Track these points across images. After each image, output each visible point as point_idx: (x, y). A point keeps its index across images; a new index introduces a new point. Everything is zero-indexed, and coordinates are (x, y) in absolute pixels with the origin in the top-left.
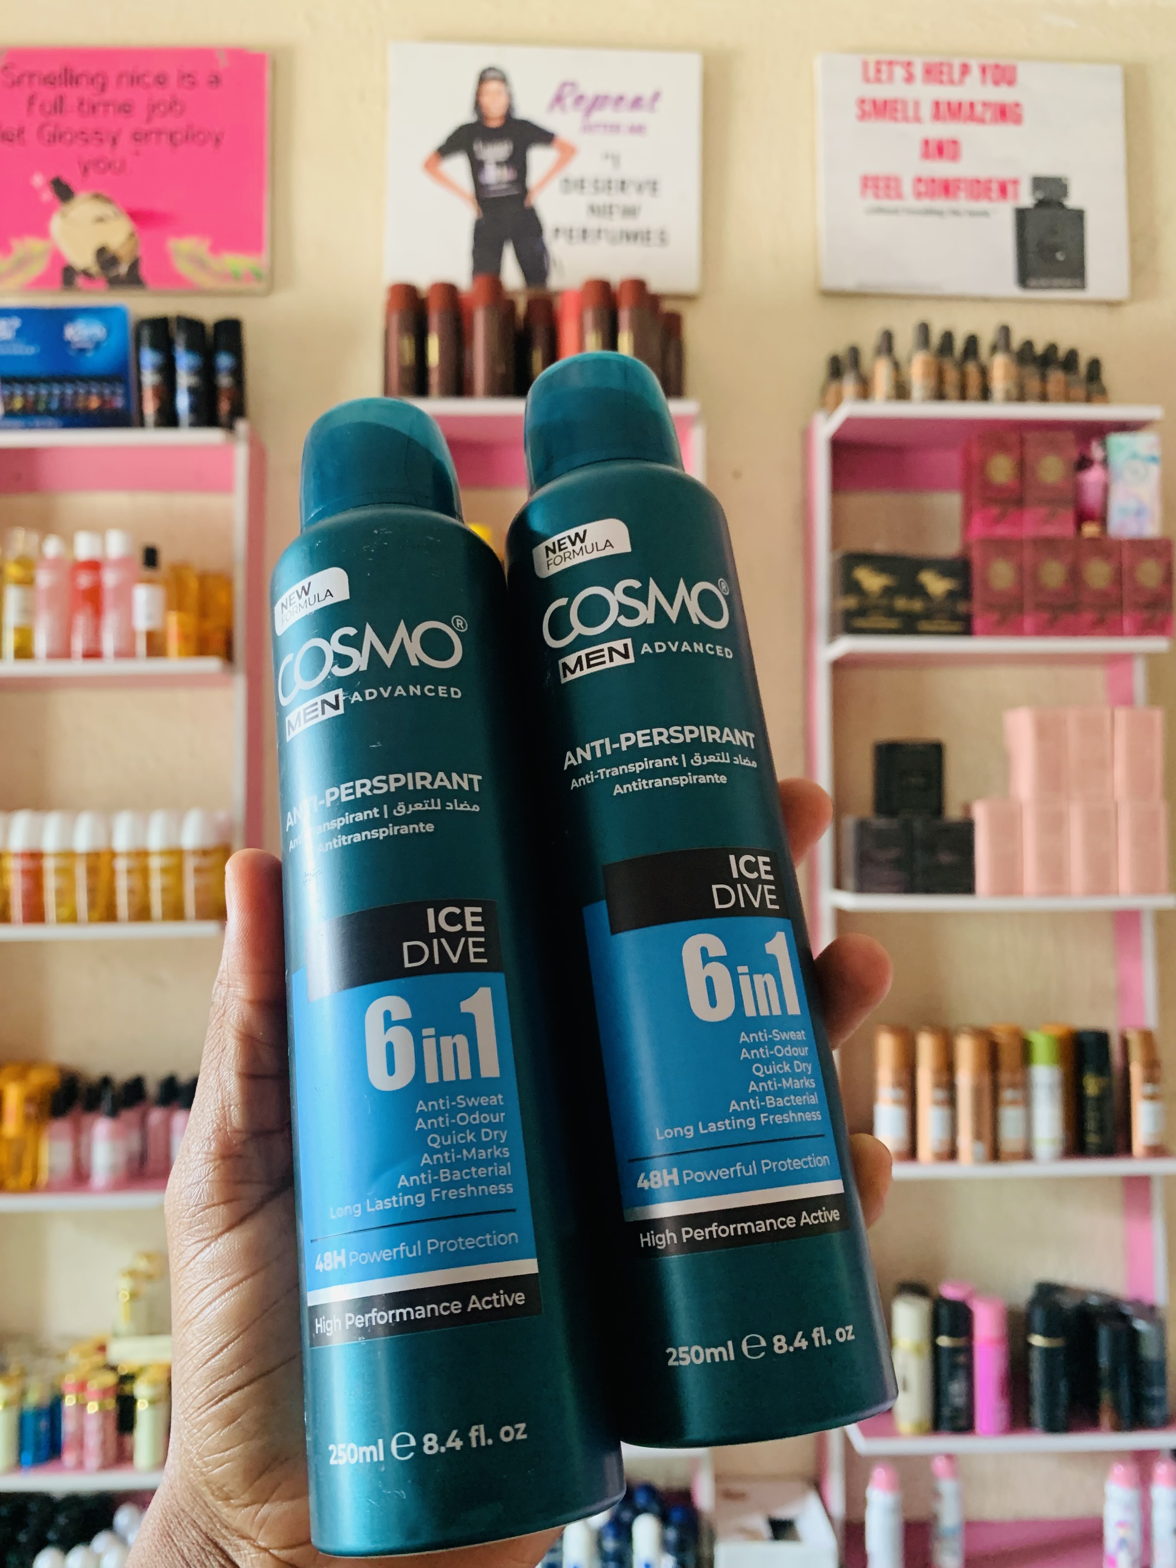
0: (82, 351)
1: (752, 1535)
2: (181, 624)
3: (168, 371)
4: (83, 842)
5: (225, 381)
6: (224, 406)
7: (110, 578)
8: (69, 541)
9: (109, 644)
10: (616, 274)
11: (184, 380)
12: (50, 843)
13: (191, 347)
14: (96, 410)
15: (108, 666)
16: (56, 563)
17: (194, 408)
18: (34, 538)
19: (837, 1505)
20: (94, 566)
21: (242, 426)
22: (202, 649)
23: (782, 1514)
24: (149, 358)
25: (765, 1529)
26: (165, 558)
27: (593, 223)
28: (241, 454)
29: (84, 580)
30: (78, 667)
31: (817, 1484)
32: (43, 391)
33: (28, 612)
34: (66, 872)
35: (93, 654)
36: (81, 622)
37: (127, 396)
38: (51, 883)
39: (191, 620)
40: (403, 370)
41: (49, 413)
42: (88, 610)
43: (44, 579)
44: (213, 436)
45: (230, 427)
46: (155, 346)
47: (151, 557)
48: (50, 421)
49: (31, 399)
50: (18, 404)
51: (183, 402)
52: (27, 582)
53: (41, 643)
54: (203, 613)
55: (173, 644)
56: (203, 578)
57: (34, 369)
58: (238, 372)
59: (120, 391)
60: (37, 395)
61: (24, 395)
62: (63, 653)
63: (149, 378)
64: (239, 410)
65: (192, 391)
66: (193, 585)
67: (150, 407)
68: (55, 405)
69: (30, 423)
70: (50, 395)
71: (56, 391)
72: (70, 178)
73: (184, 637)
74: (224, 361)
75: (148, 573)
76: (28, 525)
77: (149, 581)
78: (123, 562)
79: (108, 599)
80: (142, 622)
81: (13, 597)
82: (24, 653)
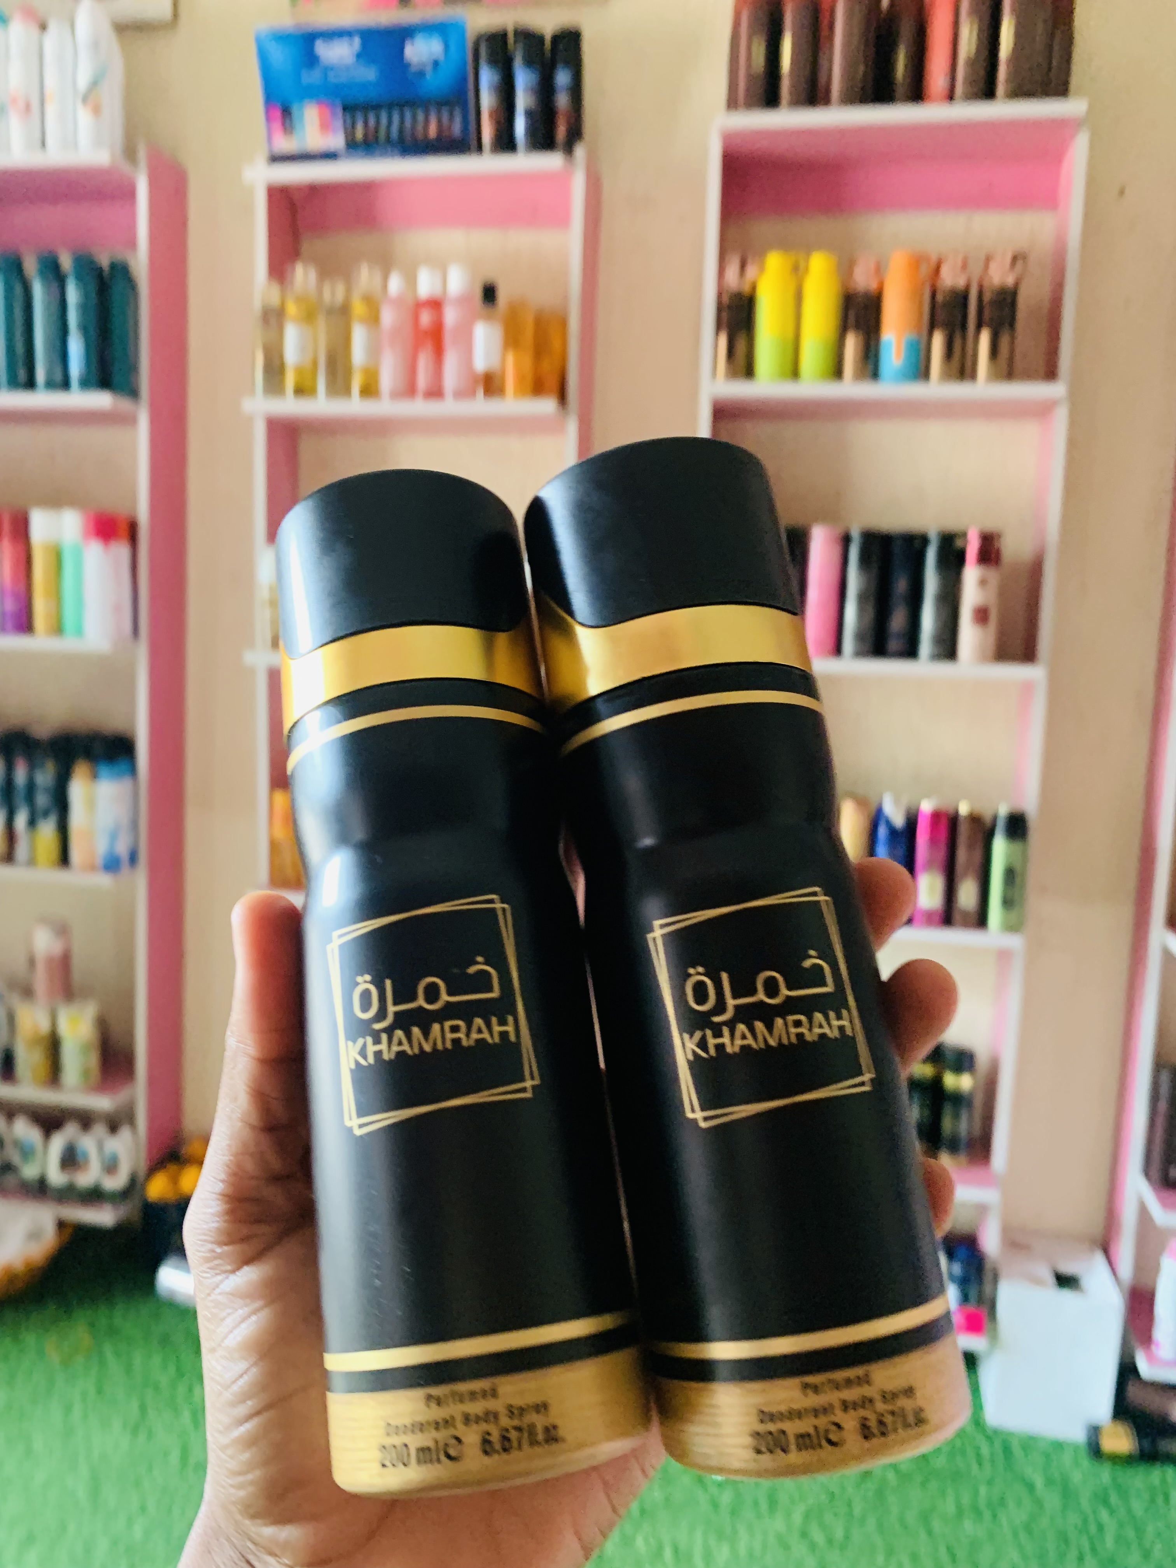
0: (421, 74)
1: (1038, 1281)
2: (518, 366)
3: (506, 92)
5: (562, 100)
6: (561, 131)
7: (451, 317)
8: (411, 280)
9: (449, 384)
11: (523, 100)
13: (529, 62)
14: (435, 134)
15: (448, 406)
16: (400, 301)
17: (530, 130)
18: (378, 274)
19: (1126, 1268)
20: (435, 304)
21: (580, 151)
22: (538, 388)
23: (1067, 1268)
24: (488, 78)
25: (1051, 1280)
26: (503, 295)
28: (578, 181)
29: (426, 318)
30: (421, 406)
31: (1106, 1247)
32: (384, 119)
33: (374, 351)
35: (435, 392)
36: (424, 360)
37: (465, 121)
39: (527, 360)
40: (750, 77)
41: (390, 140)
42: (430, 348)
43: (388, 317)
44: (550, 160)
45: (569, 148)
46: (492, 63)
47: (489, 293)
48: (390, 151)
49: (372, 128)
50: (359, 134)
51: (520, 127)
52: (374, 319)
53: (386, 384)
54: (539, 353)
55: (510, 384)
56: (540, 316)
57: (375, 95)
58: (576, 91)
59: (458, 115)
60: (378, 123)
61: (366, 124)
62: (409, 390)
63: (487, 100)
64: (575, 134)
65: (529, 114)
66: (529, 323)
67: (487, 133)
68: (394, 133)
69: (371, 154)
70: (390, 122)
71: (396, 117)
73: (520, 379)
74: (562, 78)
75: (486, 310)
76: (373, 262)
77: (488, 318)
78: (463, 300)
79: (449, 338)
80: (481, 363)
81: (359, 337)
82: (369, 391)
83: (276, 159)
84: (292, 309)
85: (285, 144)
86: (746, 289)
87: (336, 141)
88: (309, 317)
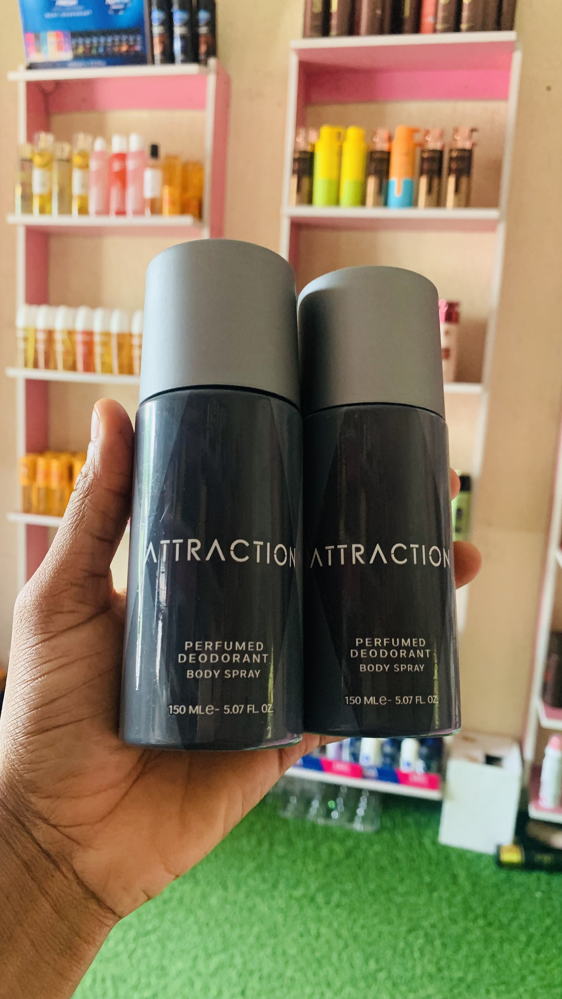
0: (116, 11)
1: (473, 760)
2: (171, 195)
3: (168, 24)
4: (115, 328)
5: (203, 30)
6: (203, 48)
7: (131, 165)
8: (109, 142)
9: (130, 206)
11: (178, 30)
12: (97, 327)
13: (182, 8)
14: (125, 52)
15: (129, 220)
16: (102, 154)
17: (184, 50)
18: (90, 139)
20: (122, 157)
21: (212, 62)
22: (184, 210)
23: (494, 753)
24: (157, 15)
26: (162, 152)
28: (211, 81)
29: (117, 166)
30: (112, 220)
32: (95, 41)
33: (85, 186)
34: (105, 344)
35: (121, 212)
36: (115, 193)
37: (144, 43)
38: (98, 350)
39: (177, 192)
40: (315, 16)
41: (99, 57)
42: (119, 184)
43: (94, 165)
44: (193, 69)
45: (205, 63)
46: (161, 7)
47: (154, 151)
48: (99, 62)
49: (88, 46)
50: (81, 50)
51: (177, 45)
52: (85, 167)
53: (93, 206)
54: (184, 188)
55: (166, 207)
56: (185, 166)
57: (91, 27)
58: (212, 24)
59: (139, 38)
60: (92, 43)
61: (84, 44)
62: (105, 211)
63: (157, 30)
64: (212, 51)
65: (183, 37)
66: (179, 169)
67: (158, 50)
68: (101, 50)
69: (88, 63)
70: (99, 43)
71: (102, 40)
73: (173, 203)
74: (203, 15)
75: (151, 161)
76: (86, 131)
77: (153, 167)
78: (138, 155)
79: (130, 178)
80: (149, 193)
81: (77, 176)
82: (83, 211)
83: (31, 67)
84: (37, 160)
85: (36, 58)
86: (309, 149)
87: (67, 55)
88: (47, 165)
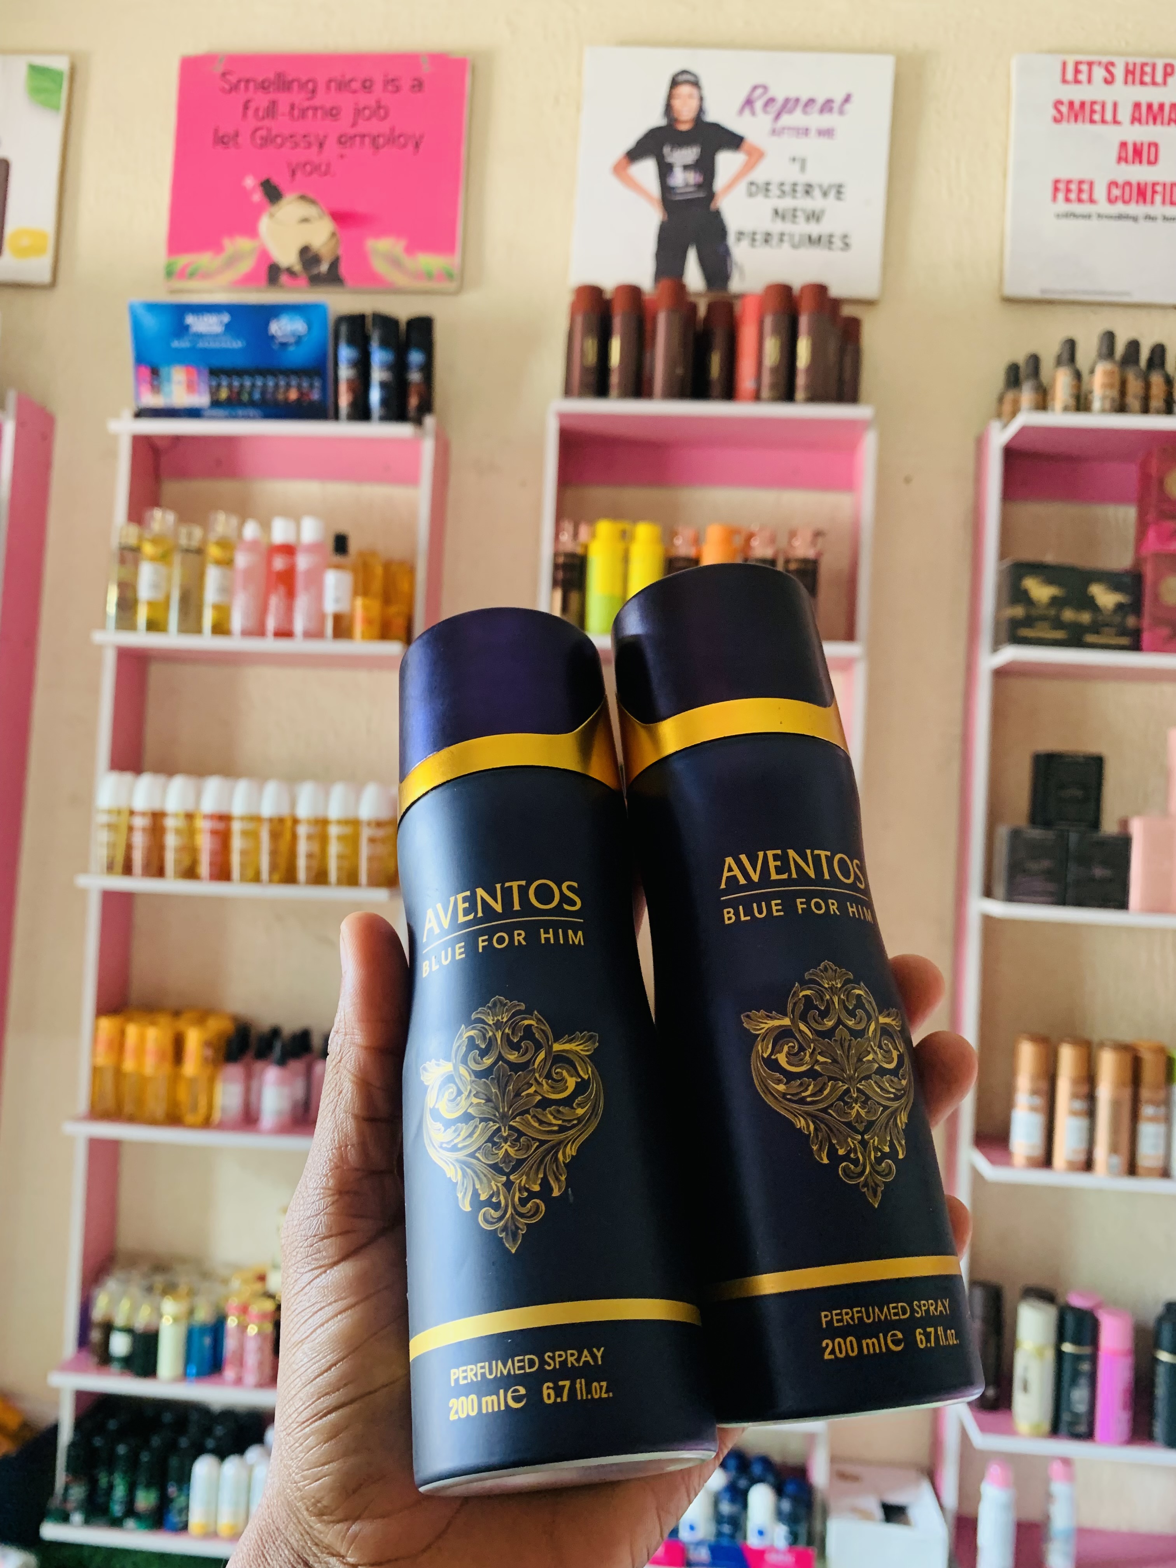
0: (284, 345)
1: (866, 1516)
2: (366, 608)
3: (363, 366)
4: (267, 809)
5: (415, 377)
6: (413, 401)
7: (303, 562)
8: (266, 526)
9: (299, 625)
10: (798, 279)
12: (238, 808)
13: (385, 344)
14: (295, 401)
15: (297, 645)
16: (254, 546)
17: (384, 402)
18: (234, 521)
19: (950, 1497)
20: (288, 550)
21: (429, 421)
22: (384, 633)
23: (895, 1499)
24: (346, 353)
25: (879, 1513)
26: (354, 546)
27: (778, 227)
28: (428, 447)
29: (279, 563)
30: (270, 644)
31: (931, 1474)
32: (248, 383)
33: (227, 590)
34: (251, 835)
35: (285, 633)
36: (275, 602)
37: (324, 389)
38: (237, 844)
39: (376, 606)
40: (585, 370)
41: (252, 404)
42: (282, 590)
43: (242, 560)
44: (403, 430)
45: (418, 421)
46: (351, 342)
47: (341, 544)
48: (252, 412)
49: (236, 390)
50: (224, 394)
51: (375, 396)
52: (227, 563)
53: (237, 622)
54: (387, 598)
55: (358, 628)
56: (387, 566)
57: (240, 362)
58: (428, 369)
59: (317, 384)
60: (242, 386)
61: (230, 387)
62: (256, 631)
63: (345, 373)
64: (426, 406)
65: (383, 385)
66: (379, 571)
67: (344, 400)
68: (257, 396)
69: (234, 413)
70: (253, 386)
71: (259, 382)
72: (280, 180)
73: (368, 621)
74: (416, 357)
75: (337, 559)
76: (230, 510)
77: (337, 567)
78: (314, 548)
79: (300, 582)
80: (330, 607)
81: (213, 577)
82: (221, 629)
83: (142, 413)
84: (148, 549)
85: (151, 400)
86: (579, 550)
87: (202, 400)
88: (163, 558)
